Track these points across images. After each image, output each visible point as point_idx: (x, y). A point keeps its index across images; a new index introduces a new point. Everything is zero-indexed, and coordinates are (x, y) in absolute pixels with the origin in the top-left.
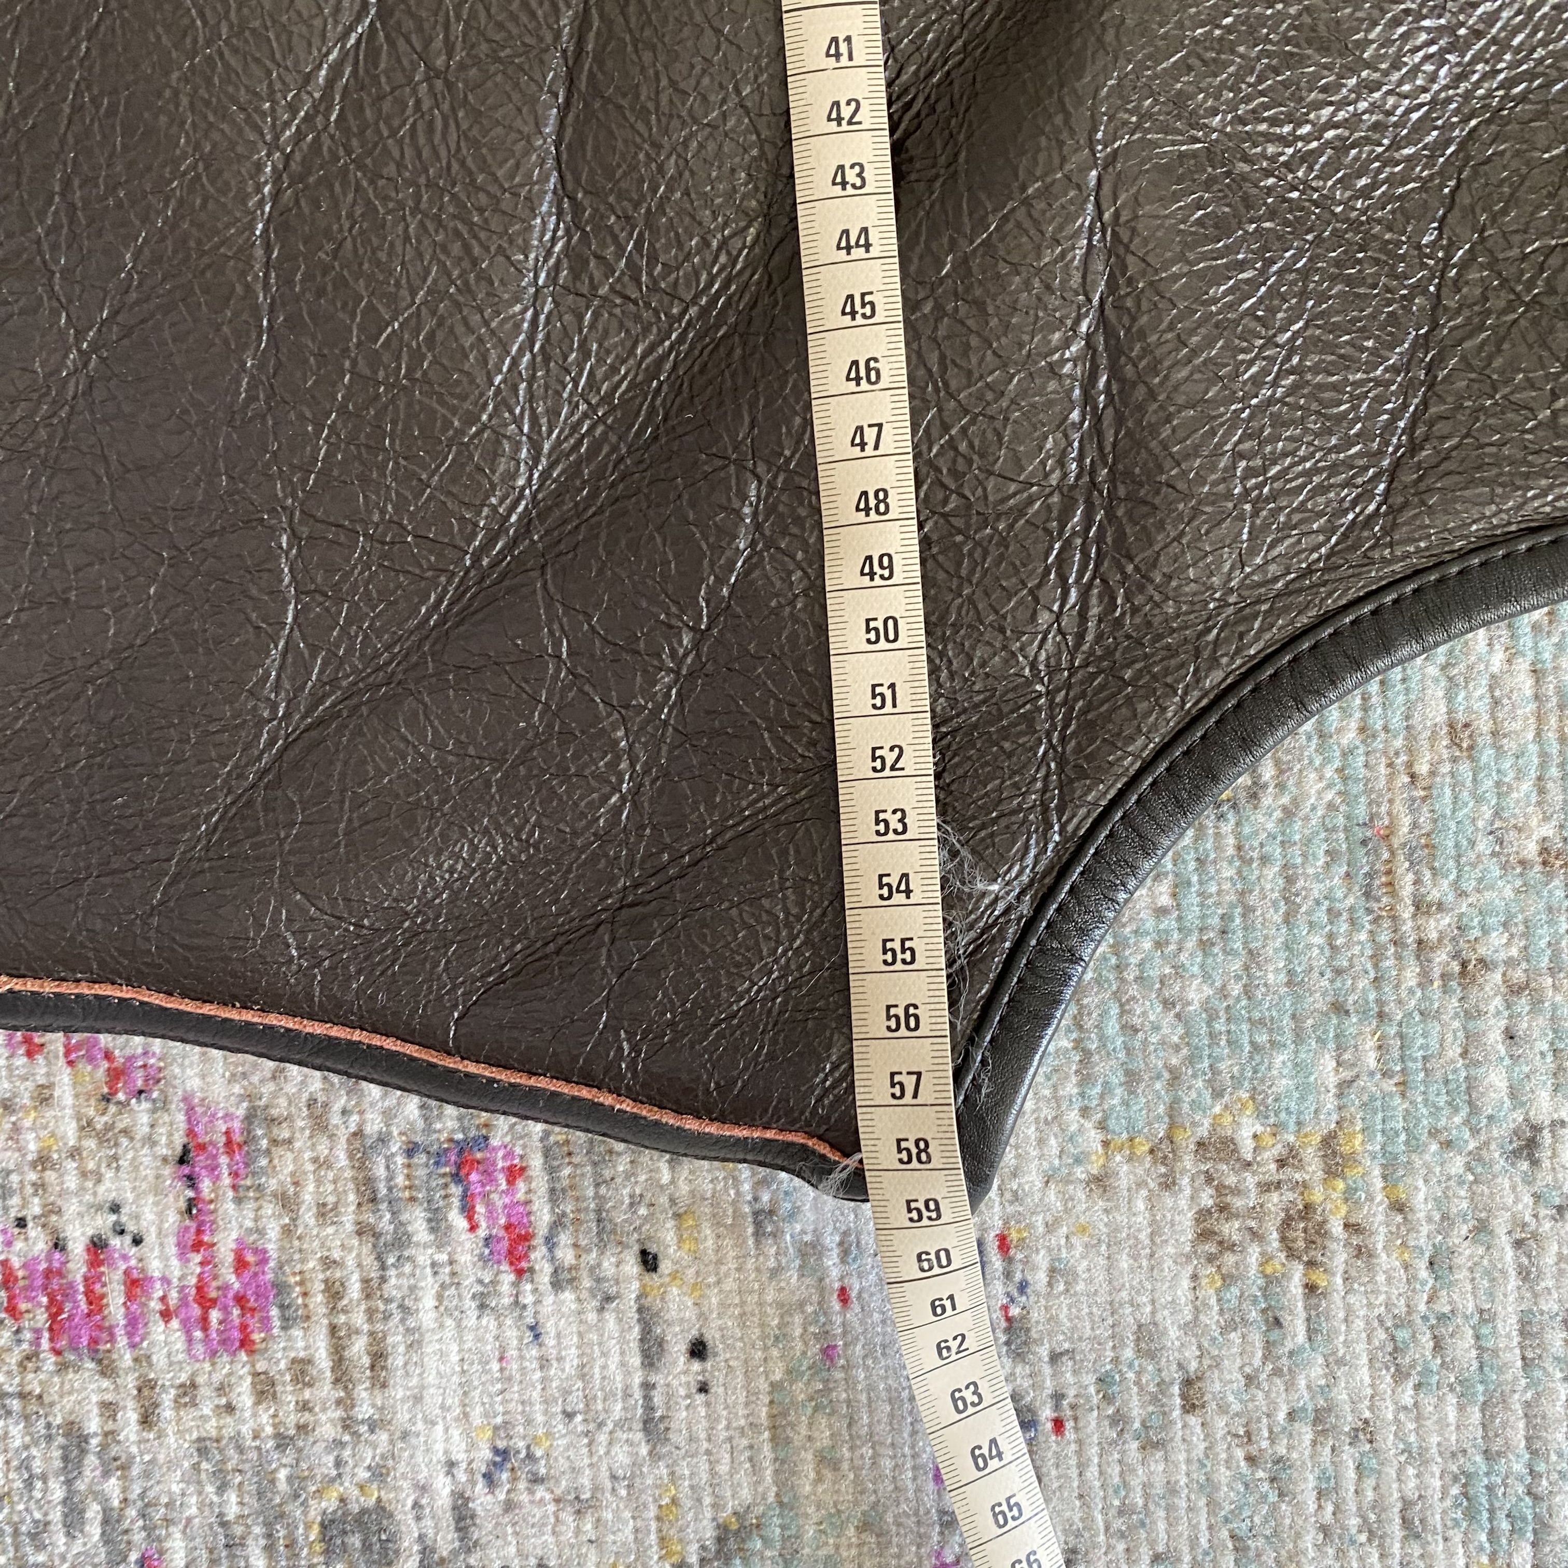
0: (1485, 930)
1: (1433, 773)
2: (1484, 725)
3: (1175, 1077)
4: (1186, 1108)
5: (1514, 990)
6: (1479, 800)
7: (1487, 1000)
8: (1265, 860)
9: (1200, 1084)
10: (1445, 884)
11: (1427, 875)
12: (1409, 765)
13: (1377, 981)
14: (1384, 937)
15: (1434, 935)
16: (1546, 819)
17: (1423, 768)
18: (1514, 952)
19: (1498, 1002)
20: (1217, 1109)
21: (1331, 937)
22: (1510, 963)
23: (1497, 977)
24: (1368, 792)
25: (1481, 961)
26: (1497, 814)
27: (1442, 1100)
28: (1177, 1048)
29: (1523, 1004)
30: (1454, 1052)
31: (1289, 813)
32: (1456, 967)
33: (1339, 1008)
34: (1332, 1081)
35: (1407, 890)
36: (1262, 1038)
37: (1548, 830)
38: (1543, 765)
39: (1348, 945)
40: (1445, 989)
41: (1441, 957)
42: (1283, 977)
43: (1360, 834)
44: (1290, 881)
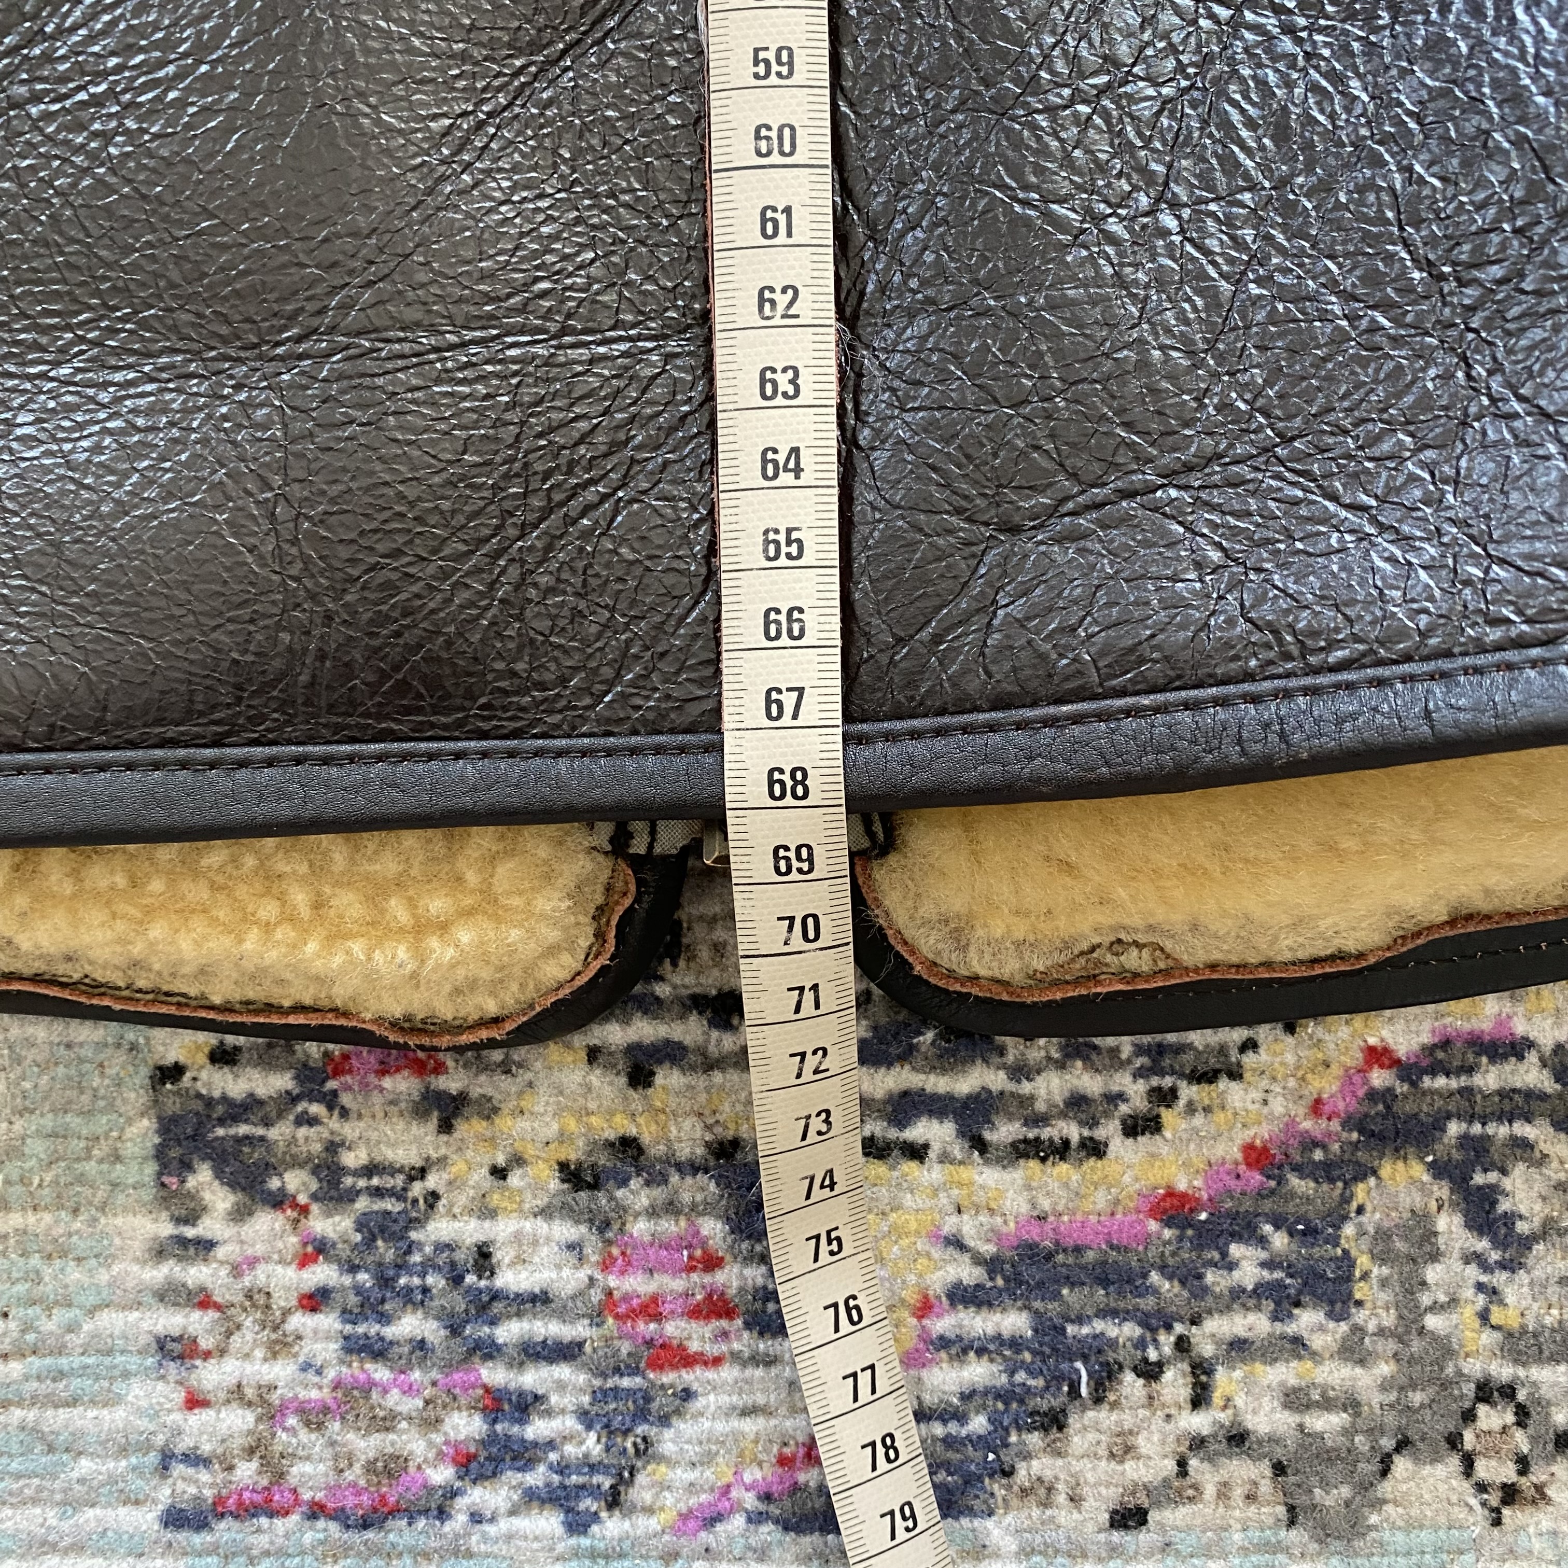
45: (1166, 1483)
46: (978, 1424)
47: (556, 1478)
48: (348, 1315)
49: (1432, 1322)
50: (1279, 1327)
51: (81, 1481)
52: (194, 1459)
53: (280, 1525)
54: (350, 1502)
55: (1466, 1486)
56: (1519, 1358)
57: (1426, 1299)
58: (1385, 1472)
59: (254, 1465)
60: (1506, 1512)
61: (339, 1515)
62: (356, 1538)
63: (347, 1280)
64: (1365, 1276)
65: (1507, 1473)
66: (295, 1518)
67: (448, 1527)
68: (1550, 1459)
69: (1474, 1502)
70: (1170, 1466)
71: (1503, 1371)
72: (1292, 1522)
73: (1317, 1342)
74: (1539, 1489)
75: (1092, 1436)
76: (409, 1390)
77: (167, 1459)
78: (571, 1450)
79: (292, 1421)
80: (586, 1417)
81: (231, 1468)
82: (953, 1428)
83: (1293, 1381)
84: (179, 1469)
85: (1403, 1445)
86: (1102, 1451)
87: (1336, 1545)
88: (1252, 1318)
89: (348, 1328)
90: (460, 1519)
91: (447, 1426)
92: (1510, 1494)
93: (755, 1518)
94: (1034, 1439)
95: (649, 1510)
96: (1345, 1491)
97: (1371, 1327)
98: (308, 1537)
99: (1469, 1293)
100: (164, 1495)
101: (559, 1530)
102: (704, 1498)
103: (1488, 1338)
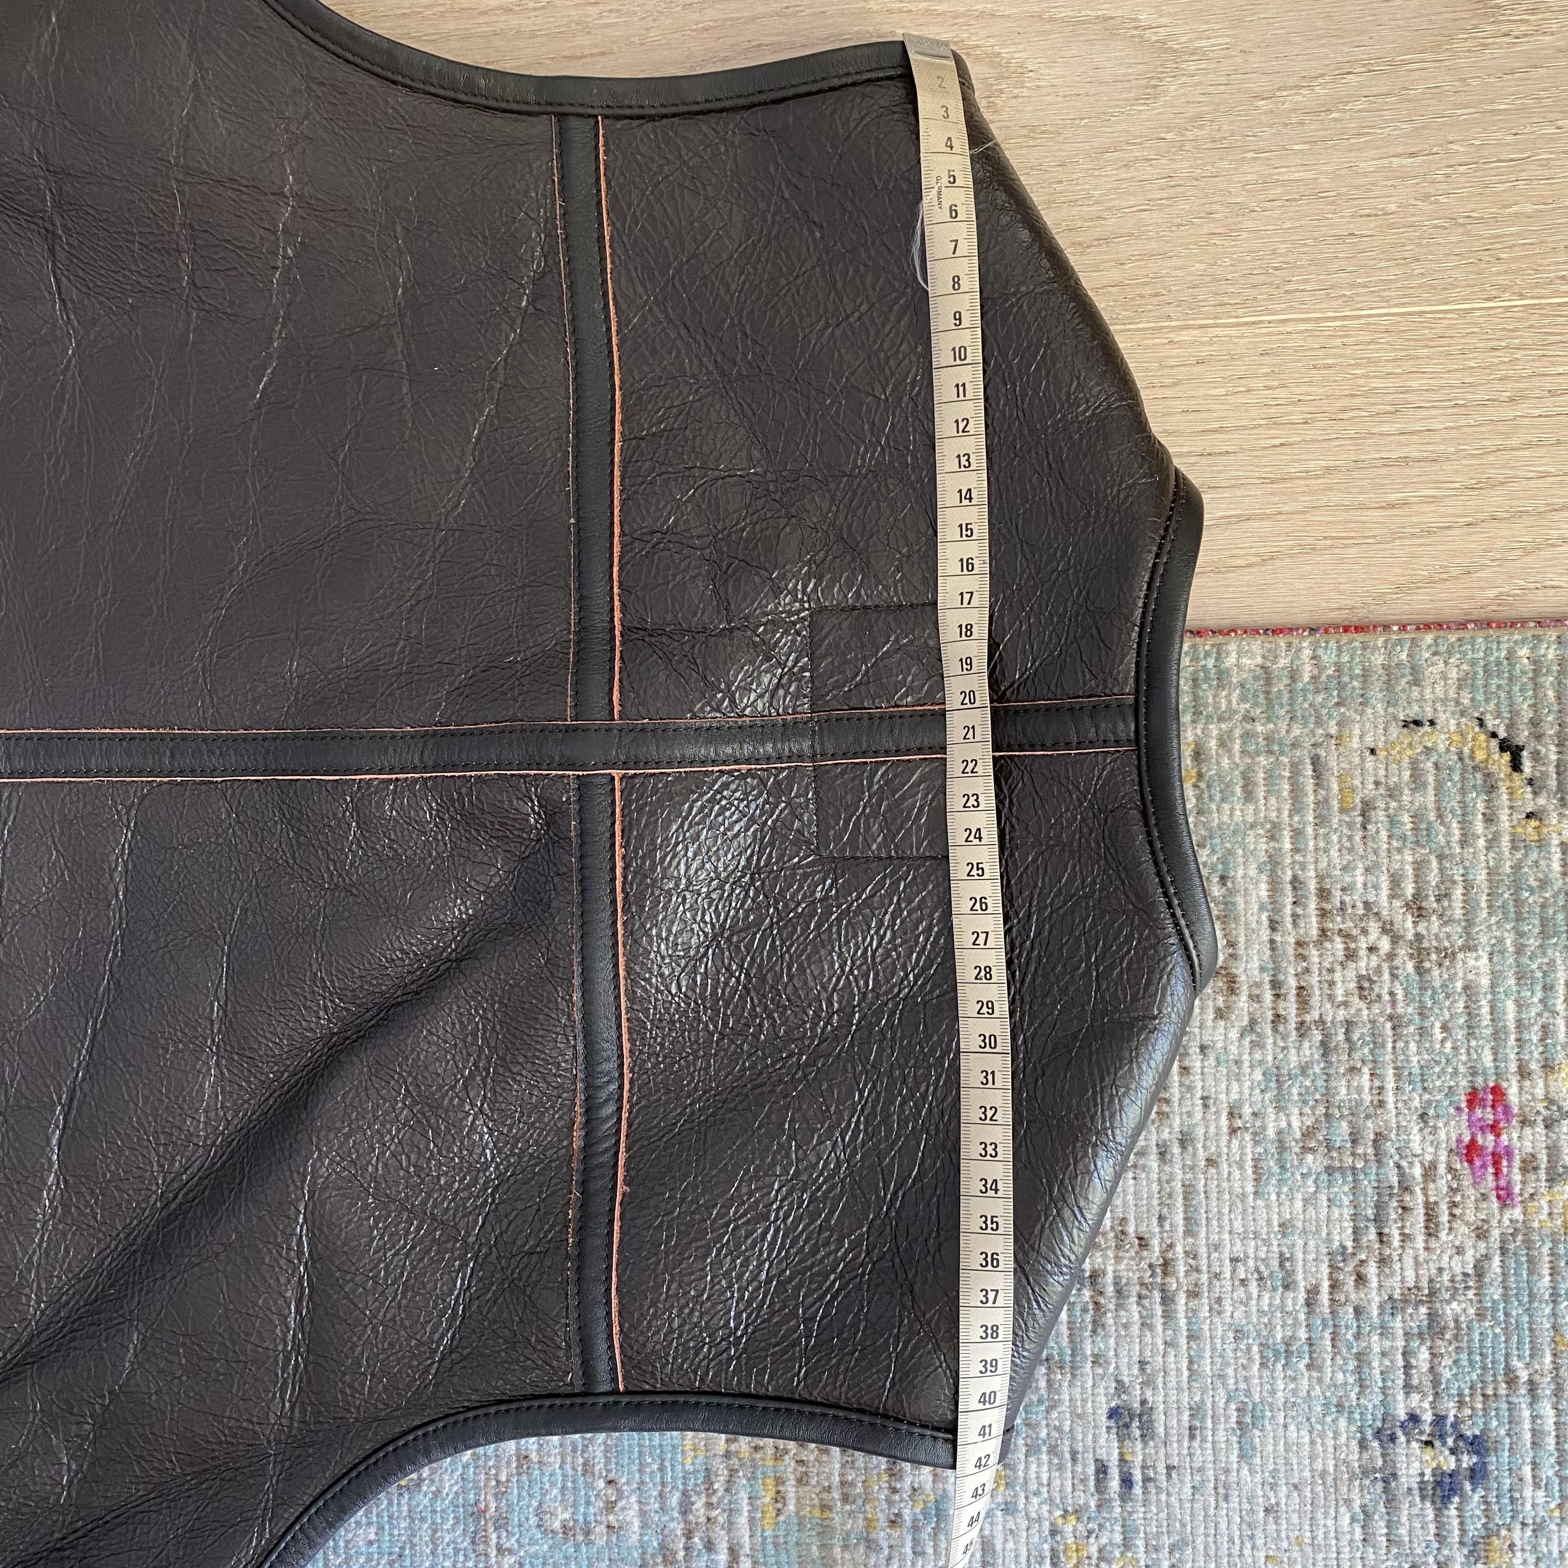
1: (508, 1481)
2: (534, 1457)
6: (531, 1496)
8: (423, 1519)
10: (513, 1540)
11: (504, 1534)
12: (496, 1475)
16: (566, 1509)
17: (503, 1478)
24: (475, 1488)
26: (540, 1505)
31: (436, 1494)
35: (494, 1541)
37: (567, 1516)
43: (470, 1509)
44: (435, 1531)
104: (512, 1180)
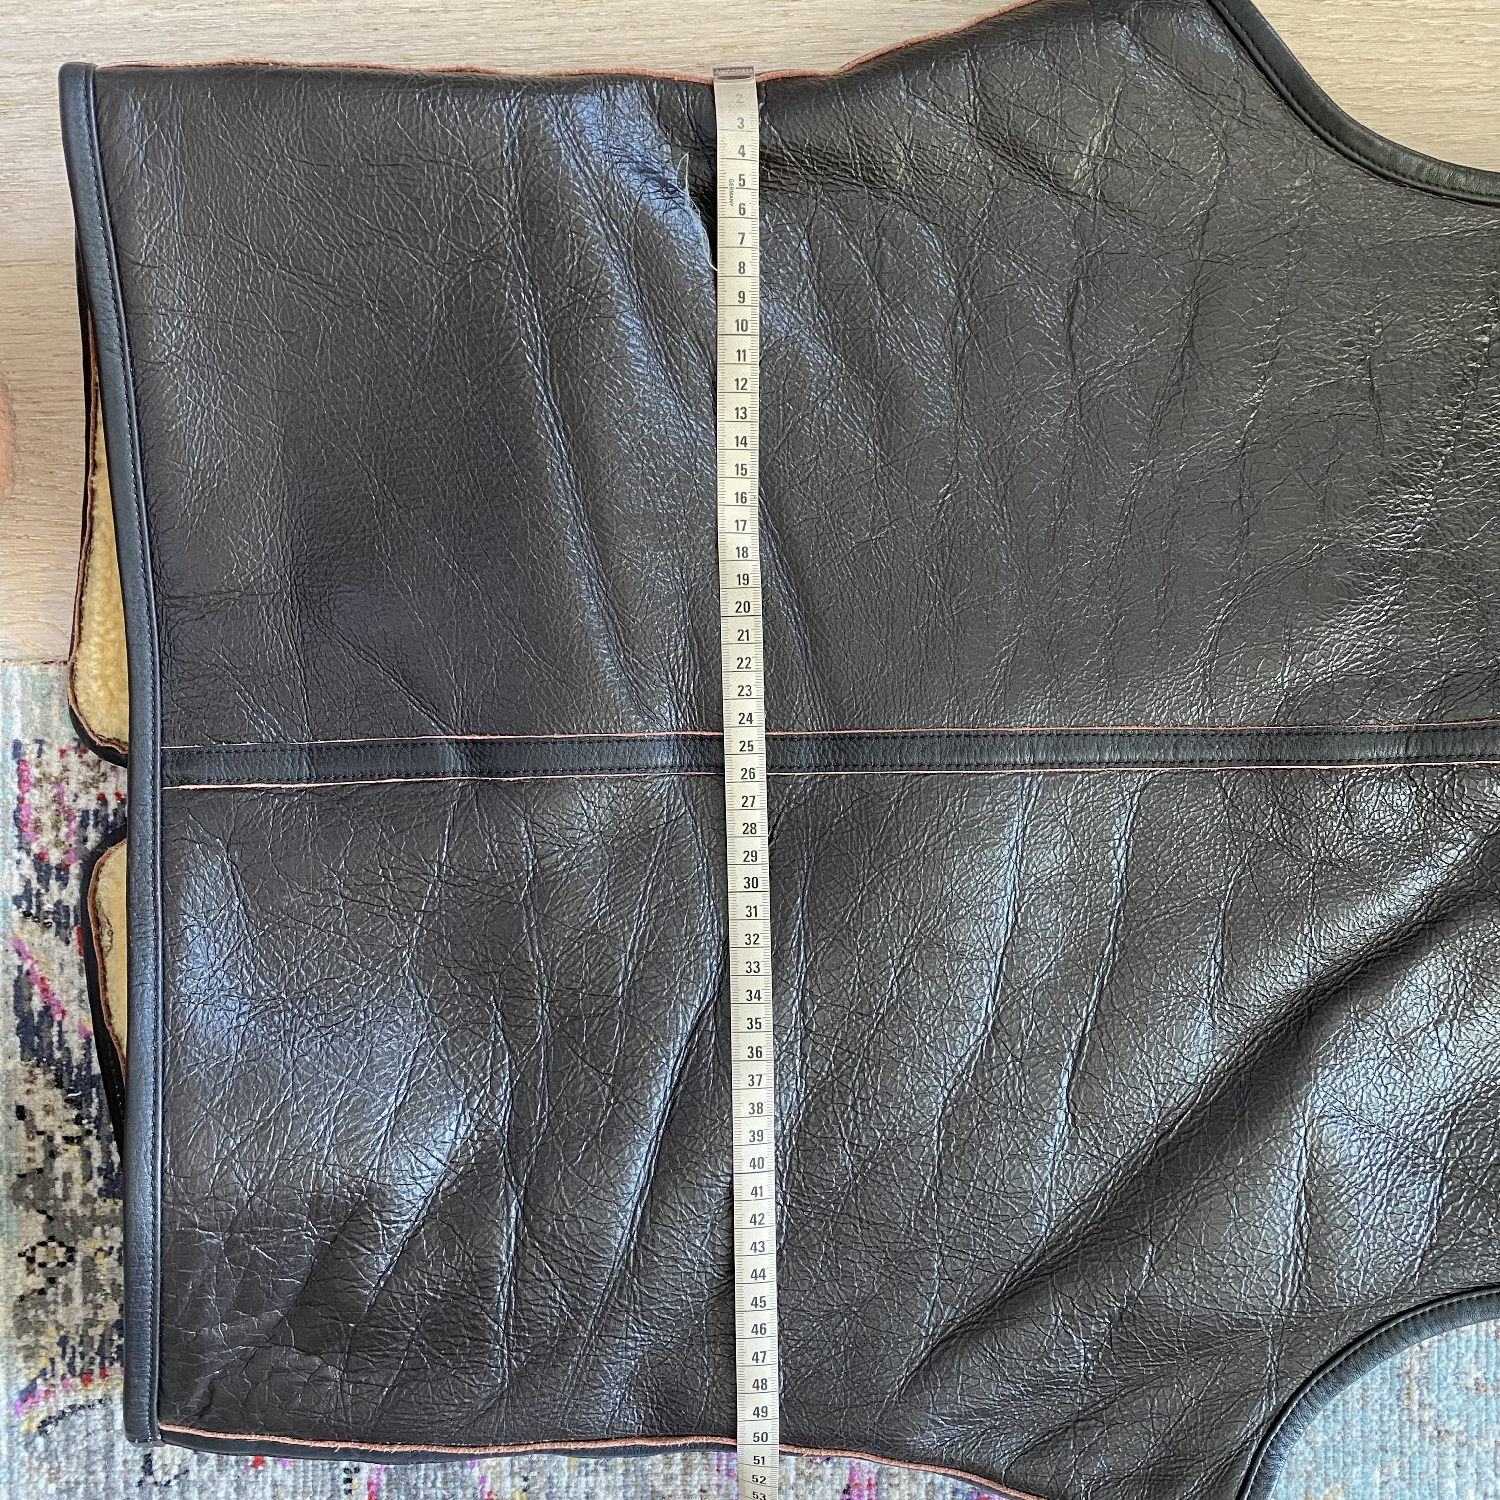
0: (1449, 1417)
3: (1309, 1476)
4: (1313, 1491)
5: (1461, 1445)
7: (1448, 1449)
9: (1319, 1479)
10: (1433, 1396)
11: (1425, 1391)
13: (1400, 1438)
14: (1404, 1418)
15: (1427, 1419)
16: (1479, 1369)
18: (1462, 1428)
19: (1453, 1450)
20: (1327, 1491)
21: (1381, 1417)
22: (1460, 1433)
23: (1454, 1438)
25: (1447, 1431)
26: (1457, 1367)
27: (1427, 1492)
28: (1311, 1463)
29: (1464, 1452)
30: (1433, 1471)
32: (1436, 1433)
33: (1383, 1449)
34: (1379, 1481)
35: (1416, 1398)
36: (1349, 1460)
37: (1479, 1374)
38: (1478, 1346)
39: (1388, 1421)
40: (1430, 1442)
41: (1430, 1428)
42: (1359, 1434)
43: (1396, 1371)
45: (35, 1127)
46: (57, 1054)
47: (34, 892)
48: (96, 812)
49: (98, 1230)
50: (95, 1170)
51: (32, 709)
52: (40, 752)
53: (15, 786)
54: (23, 812)
55: (34, 1244)
56: (84, 1263)
57: (106, 1227)
58: (40, 1212)
59: (38, 776)
60: (24, 1259)
61: (18, 810)
62: (11, 815)
63: (110, 812)
64: (116, 1204)
65: (39, 1259)
66: (18, 791)
67: (15, 852)
68: (44, 1275)
69: (28, 1247)
70: (41, 1129)
71: (79, 1258)
72: (19, 1176)
73: (90, 1185)
74: (33, 1272)
75: (52, 1098)
76: (68, 836)
77: (40, 742)
78: (44, 898)
79: (55, 791)
80: (58, 904)
81: (37, 767)
82: (56, 1044)
83: (74, 1176)
84: (37, 746)
85: (50, 1218)
86: (47, 1102)
87: (11, 1193)
88: (99, 1160)
89: (91, 813)
90: (17, 854)
91: (54, 850)
92: (31, 1260)
93: (20, 968)
94: (51, 1077)
95: (22, 929)
96: (32, 1197)
97: (96, 1206)
98: (10, 797)
99: (109, 1243)
100: (26, 741)
101: (14, 894)
102: (27, 949)
103: (91, 1252)
104: (1468, 1105)
